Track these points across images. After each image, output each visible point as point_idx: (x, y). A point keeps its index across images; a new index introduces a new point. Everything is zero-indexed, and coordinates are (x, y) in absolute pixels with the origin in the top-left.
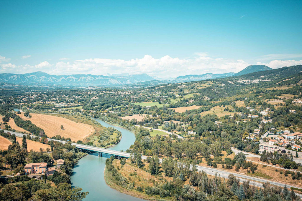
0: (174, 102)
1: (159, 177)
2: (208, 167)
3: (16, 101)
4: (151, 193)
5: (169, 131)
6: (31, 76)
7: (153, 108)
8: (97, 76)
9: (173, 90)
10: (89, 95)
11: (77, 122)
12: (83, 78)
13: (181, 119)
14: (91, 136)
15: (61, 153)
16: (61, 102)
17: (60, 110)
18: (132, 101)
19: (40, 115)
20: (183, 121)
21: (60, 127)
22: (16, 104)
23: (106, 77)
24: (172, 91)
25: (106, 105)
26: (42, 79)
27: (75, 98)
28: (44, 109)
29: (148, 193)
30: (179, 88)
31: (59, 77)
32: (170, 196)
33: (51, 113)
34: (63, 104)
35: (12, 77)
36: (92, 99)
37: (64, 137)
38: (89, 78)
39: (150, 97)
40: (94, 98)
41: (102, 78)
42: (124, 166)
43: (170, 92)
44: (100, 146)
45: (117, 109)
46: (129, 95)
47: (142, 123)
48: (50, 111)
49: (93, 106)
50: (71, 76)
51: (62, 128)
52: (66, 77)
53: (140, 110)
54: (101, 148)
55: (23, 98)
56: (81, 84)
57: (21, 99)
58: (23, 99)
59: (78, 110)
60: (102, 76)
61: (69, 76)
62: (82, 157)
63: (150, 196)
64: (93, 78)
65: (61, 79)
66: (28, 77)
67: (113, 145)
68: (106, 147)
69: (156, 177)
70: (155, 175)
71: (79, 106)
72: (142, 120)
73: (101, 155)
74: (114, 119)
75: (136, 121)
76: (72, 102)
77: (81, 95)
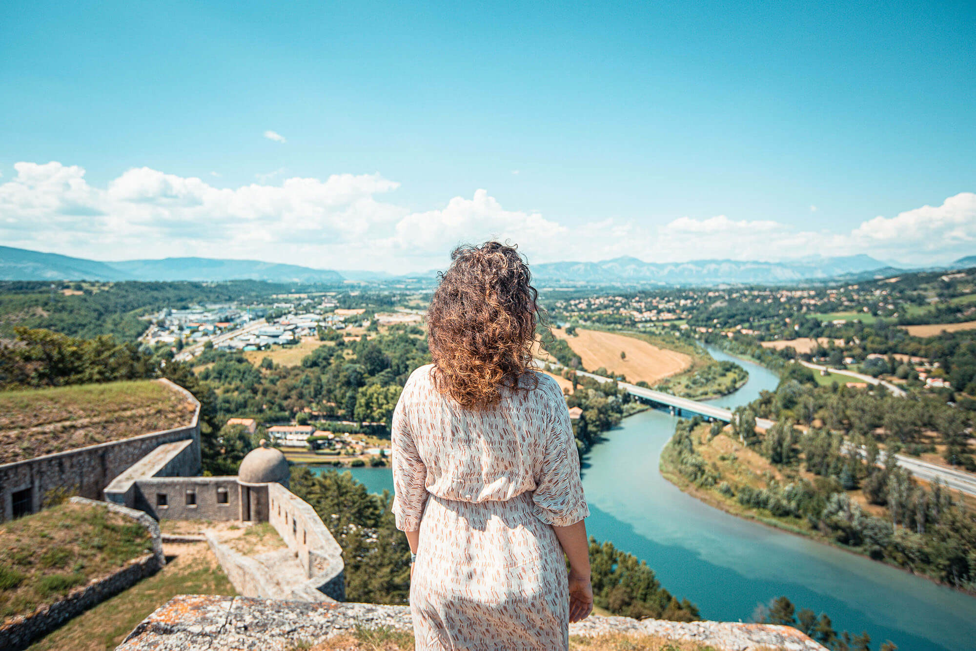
0: (914, 311)
1: (788, 471)
2: (949, 466)
3: (565, 309)
4: (748, 501)
5: (875, 376)
6: (610, 265)
7: (849, 325)
8: (744, 263)
9: (923, 286)
10: (710, 298)
11: (661, 349)
12: (713, 266)
13: (922, 352)
14: (676, 375)
15: (585, 398)
16: (650, 311)
17: (640, 325)
18: (804, 309)
19: (597, 334)
20: (926, 356)
21: (619, 354)
22: (565, 313)
23: (766, 263)
24: (921, 289)
25: (738, 317)
26: (629, 271)
27: (678, 305)
28: (609, 323)
29: (742, 502)
30: (943, 281)
31: (662, 267)
32: (798, 517)
33: (621, 330)
34: (652, 315)
35: (576, 267)
36: (713, 306)
37: (613, 373)
38: (725, 267)
39: (852, 300)
40: (718, 304)
41: (755, 266)
42: (716, 438)
43: (915, 290)
44: (684, 396)
45: (760, 326)
46: (801, 298)
47: (808, 358)
48: (619, 327)
49: (709, 319)
50: (688, 263)
51: (623, 356)
52: (677, 265)
53: (815, 330)
54: (685, 399)
55: (580, 303)
56: (707, 280)
57: (576, 305)
58: (580, 306)
59: (675, 328)
60: (755, 262)
61: (682, 264)
62: (634, 414)
63: (746, 509)
64: (733, 266)
65: (666, 271)
66: (604, 267)
67: (715, 396)
68: (697, 398)
69: (780, 471)
70: (779, 466)
71: (680, 319)
72: (811, 350)
73: (679, 413)
74: (744, 344)
75: (795, 351)
76: (669, 311)
77: (692, 298)
